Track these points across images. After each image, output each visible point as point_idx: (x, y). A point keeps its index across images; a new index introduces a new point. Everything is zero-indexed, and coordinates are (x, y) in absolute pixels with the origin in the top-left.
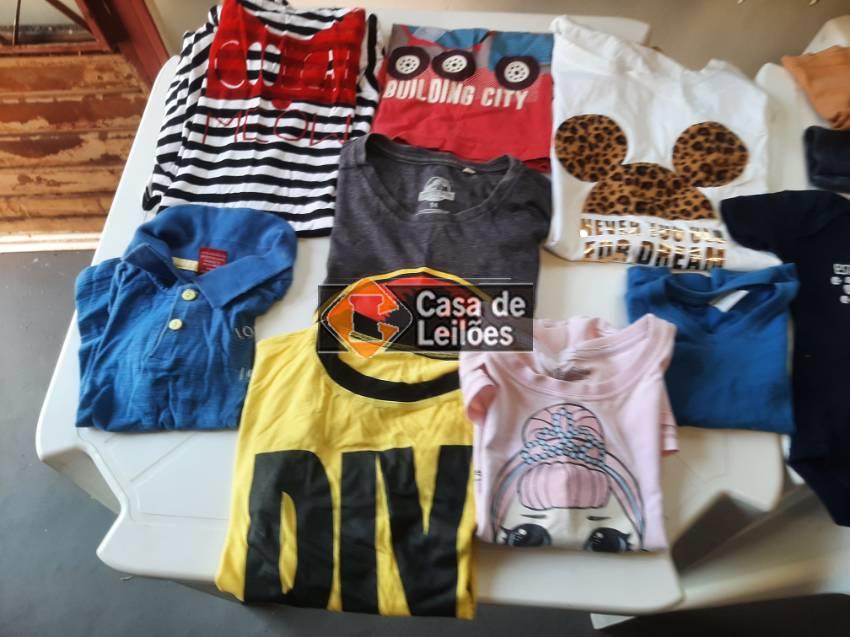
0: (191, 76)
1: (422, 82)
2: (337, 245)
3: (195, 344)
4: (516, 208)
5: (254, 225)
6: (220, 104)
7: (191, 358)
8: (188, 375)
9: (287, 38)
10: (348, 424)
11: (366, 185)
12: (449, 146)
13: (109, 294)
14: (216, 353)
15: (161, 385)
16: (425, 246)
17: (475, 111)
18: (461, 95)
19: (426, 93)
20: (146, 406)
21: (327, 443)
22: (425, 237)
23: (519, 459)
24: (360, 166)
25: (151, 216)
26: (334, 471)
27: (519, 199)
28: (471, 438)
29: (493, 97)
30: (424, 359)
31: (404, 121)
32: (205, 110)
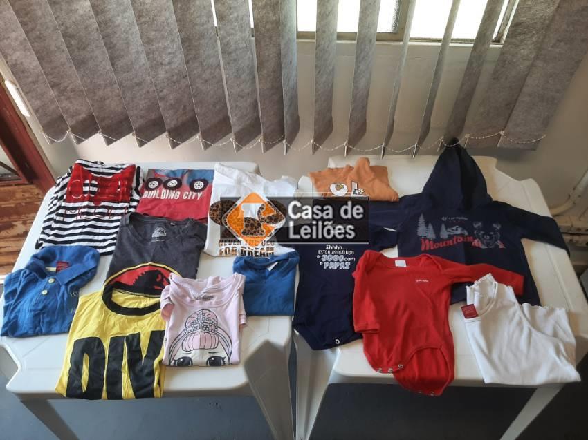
0: (59, 195)
1: (158, 191)
2: (115, 257)
3: (52, 300)
4: (190, 237)
5: (81, 252)
6: (71, 205)
7: (50, 305)
8: (48, 312)
9: (101, 178)
10: (114, 325)
11: (129, 232)
12: (166, 216)
13: (18, 283)
14: (61, 303)
15: (37, 316)
16: (152, 254)
17: (180, 201)
18: (175, 195)
19: (160, 195)
20: (30, 325)
21: (105, 334)
22: (152, 251)
23: (183, 333)
24: (127, 225)
25: (38, 251)
26: (106, 344)
27: (191, 234)
28: (165, 328)
29: (187, 196)
30: (148, 299)
31: (149, 207)
32: (65, 208)
